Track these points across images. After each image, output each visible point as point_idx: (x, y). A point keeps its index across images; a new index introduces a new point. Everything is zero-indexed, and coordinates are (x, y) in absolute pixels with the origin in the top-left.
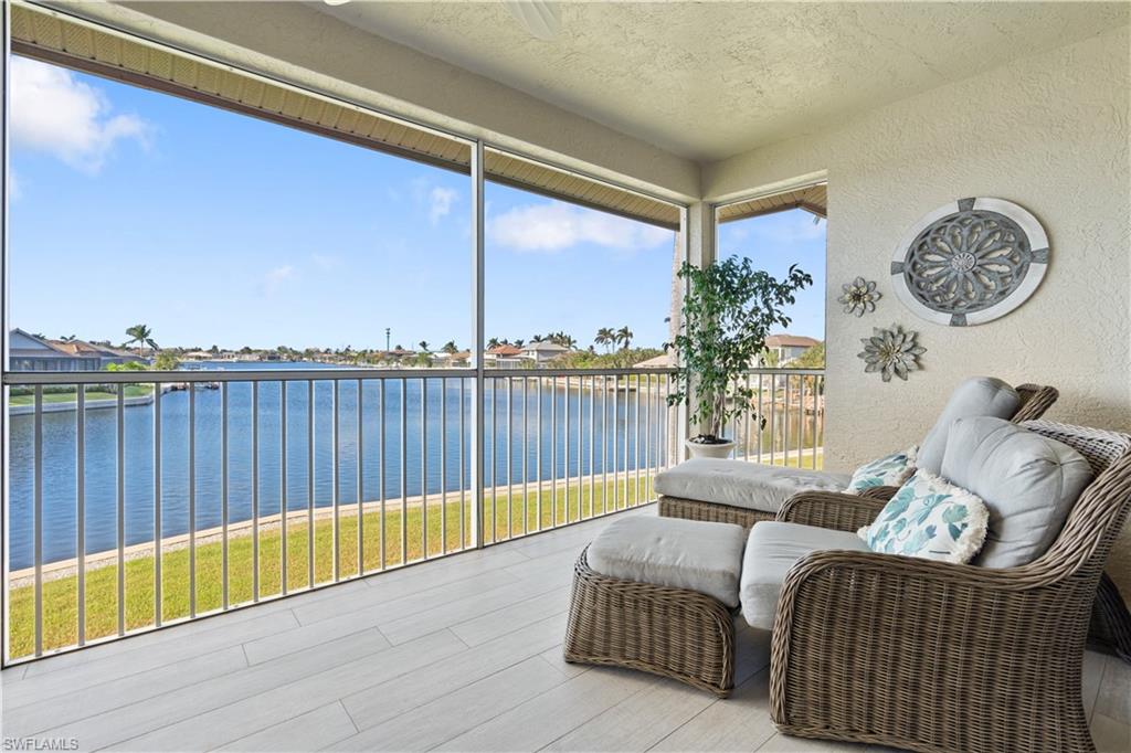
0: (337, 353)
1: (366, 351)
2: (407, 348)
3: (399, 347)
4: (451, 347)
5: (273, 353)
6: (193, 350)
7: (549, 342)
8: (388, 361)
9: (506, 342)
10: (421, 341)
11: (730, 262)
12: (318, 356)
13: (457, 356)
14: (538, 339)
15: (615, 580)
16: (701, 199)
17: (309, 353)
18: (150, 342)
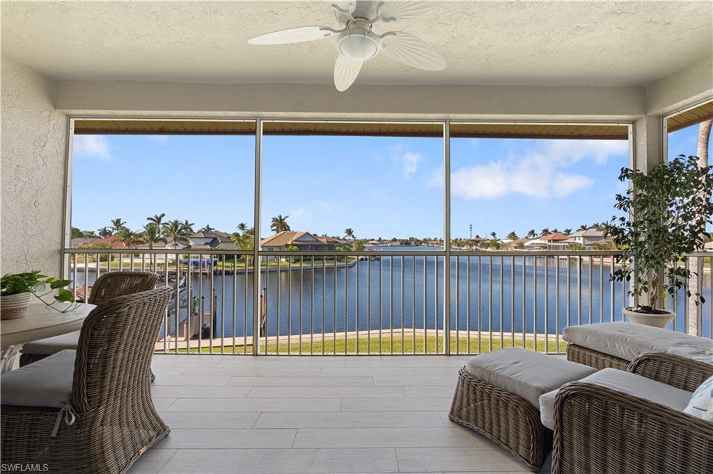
0: (440, 240)
1: (457, 239)
2: (482, 237)
3: (478, 236)
4: (513, 236)
5: (407, 241)
6: (372, 240)
7: (595, 230)
8: (471, 245)
9: (556, 231)
10: (491, 232)
11: (676, 161)
12: (430, 242)
13: (517, 241)
14: (584, 228)
15: (474, 377)
16: (646, 114)
17: (426, 241)
18: (353, 236)
